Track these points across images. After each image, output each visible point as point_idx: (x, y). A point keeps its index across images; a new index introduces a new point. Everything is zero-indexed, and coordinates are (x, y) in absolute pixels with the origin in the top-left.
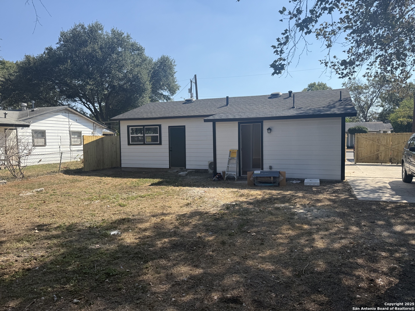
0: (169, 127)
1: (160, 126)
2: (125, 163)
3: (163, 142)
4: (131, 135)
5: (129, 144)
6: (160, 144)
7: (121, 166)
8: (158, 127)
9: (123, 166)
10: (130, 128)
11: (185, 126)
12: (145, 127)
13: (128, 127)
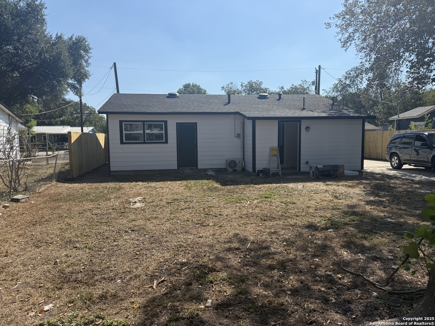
0: (177, 123)
1: (166, 122)
2: (115, 165)
3: (169, 141)
4: (124, 132)
5: (122, 143)
6: (166, 142)
7: (110, 170)
8: (163, 123)
9: (112, 169)
10: (123, 123)
11: (196, 123)
12: (145, 123)
13: (121, 122)
